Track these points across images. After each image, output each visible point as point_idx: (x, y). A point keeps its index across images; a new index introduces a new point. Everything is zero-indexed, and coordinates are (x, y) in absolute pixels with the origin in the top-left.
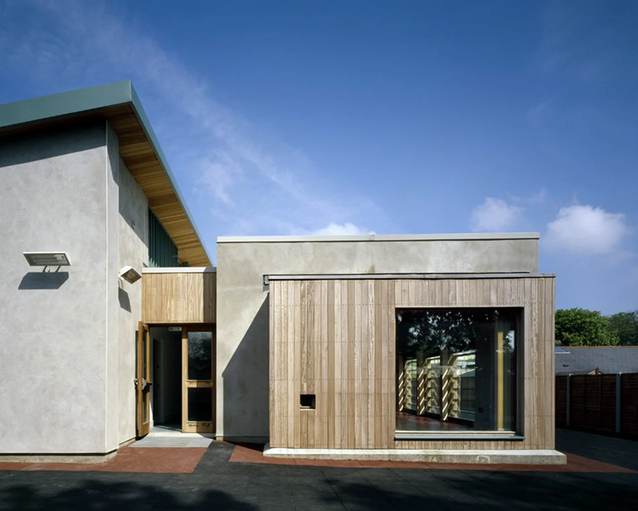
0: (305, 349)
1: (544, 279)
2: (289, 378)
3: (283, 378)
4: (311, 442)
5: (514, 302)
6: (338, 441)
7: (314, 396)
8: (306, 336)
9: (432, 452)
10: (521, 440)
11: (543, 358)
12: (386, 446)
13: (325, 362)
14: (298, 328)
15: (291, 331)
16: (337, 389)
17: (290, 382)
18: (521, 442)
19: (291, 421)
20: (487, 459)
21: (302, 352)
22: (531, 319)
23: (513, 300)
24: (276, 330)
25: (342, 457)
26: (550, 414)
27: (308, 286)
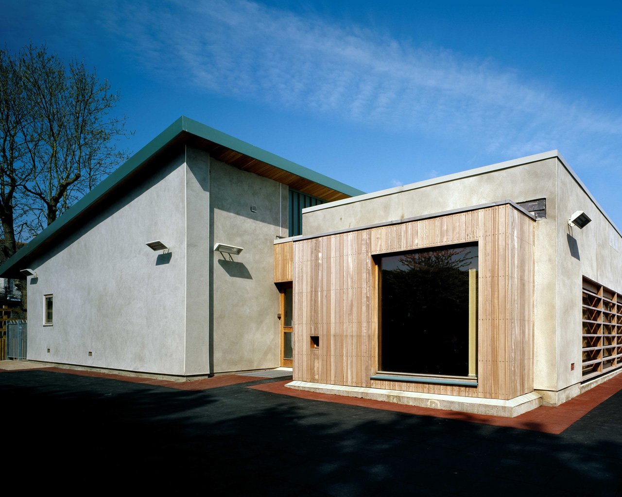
0: (313, 298)
1: (497, 207)
2: (304, 323)
3: (300, 322)
4: (317, 377)
5: (469, 237)
6: (333, 378)
7: (318, 337)
8: (314, 286)
9: (395, 393)
10: (475, 387)
11: (496, 296)
12: (364, 385)
13: (325, 308)
14: (309, 280)
15: (305, 283)
16: (332, 332)
17: (304, 326)
18: (475, 389)
19: (305, 358)
20: (437, 404)
21: (311, 300)
22: (485, 254)
23: (468, 235)
24: (296, 283)
25: (331, 392)
26: (503, 360)
27: (315, 243)
